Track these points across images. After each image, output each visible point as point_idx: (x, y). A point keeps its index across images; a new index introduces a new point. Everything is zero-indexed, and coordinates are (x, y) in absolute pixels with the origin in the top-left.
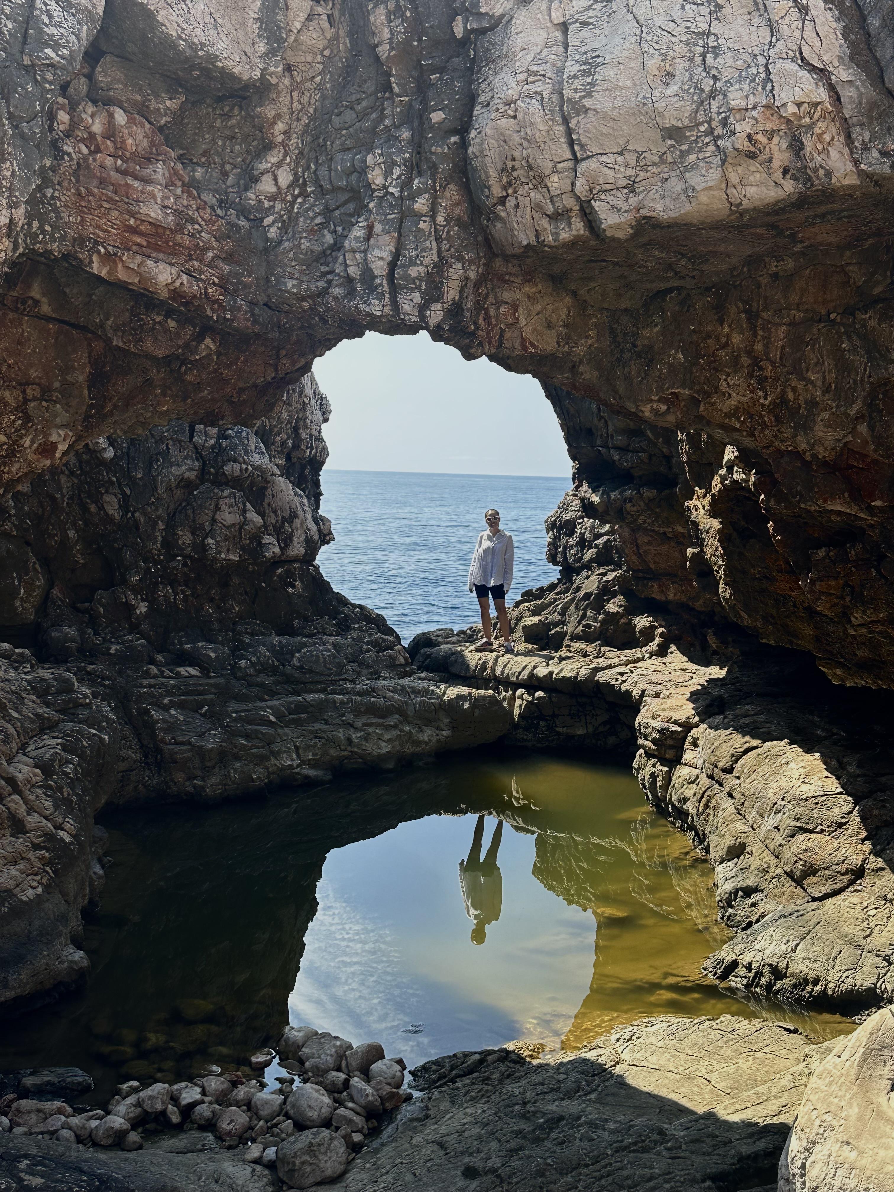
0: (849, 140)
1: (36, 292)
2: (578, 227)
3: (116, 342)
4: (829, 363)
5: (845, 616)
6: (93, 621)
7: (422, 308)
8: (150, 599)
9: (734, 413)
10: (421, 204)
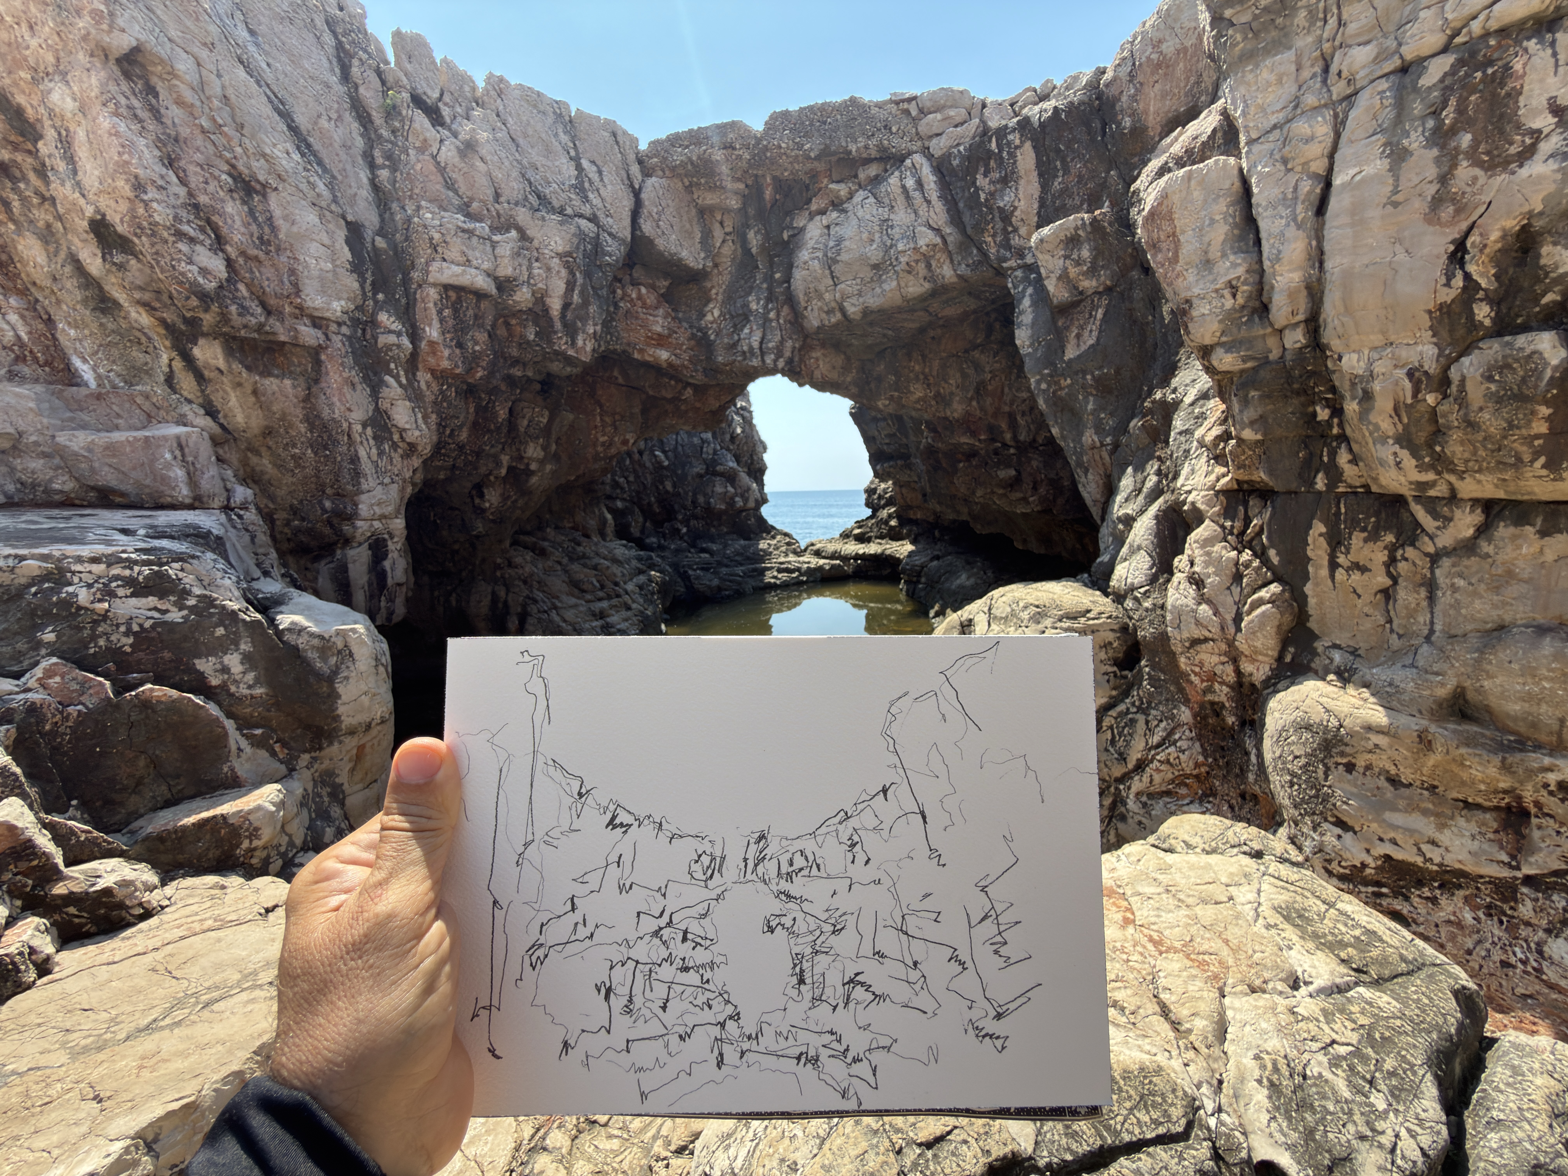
0: (952, 261)
1: (616, 373)
2: (839, 315)
3: (651, 393)
4: (958, 375)
5: (974, 493)
6: (664, 537)
7: (775, 361)
8: (688, 526)
9: (918, 401)
10: (772, 315)
